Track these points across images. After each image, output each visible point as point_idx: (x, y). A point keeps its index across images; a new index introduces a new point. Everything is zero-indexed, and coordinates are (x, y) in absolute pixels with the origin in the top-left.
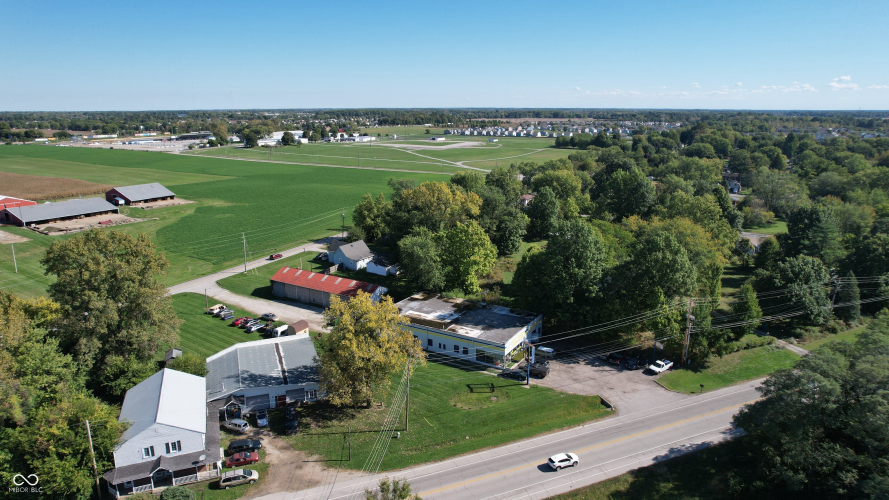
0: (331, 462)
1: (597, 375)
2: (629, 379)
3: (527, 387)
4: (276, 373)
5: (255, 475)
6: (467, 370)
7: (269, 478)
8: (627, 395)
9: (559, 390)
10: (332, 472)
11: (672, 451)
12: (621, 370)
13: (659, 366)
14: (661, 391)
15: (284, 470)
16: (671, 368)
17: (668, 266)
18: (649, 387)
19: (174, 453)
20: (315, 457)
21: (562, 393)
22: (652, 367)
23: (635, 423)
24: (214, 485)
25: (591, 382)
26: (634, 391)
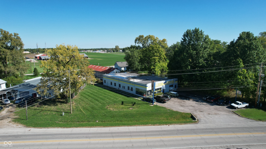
1: (197, 105)
2: (216, 109)
3: (152, 105)
6: (128, 97)
8: (210, 115)
12: (213, 105)
13: (238, 104)
14: (237, 116)
17: (246, 46)
18: (227, 113)
21: (169, 110)
22: (233, 104)
23: (207, 129)
25: (191, 108)
26: (216, 114)
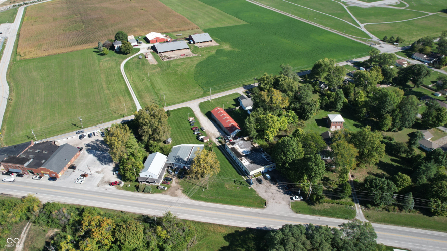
0: (184, 192)
1: (275, 192)
2: (283, 198)
3: (250, 188)
4: (185, 159)
5: (166, 189)
6: (239, 174)
7: (169, 190)
8: (275, 203)
9: (257, 193)
10: (182, 194)
11: (265, 227)
12: (285, 193)
14: (287, 207)
15: (173, 189)
16: (301, 200)
17: (311, 168)
18: (287, 203)
19: (151, 177)
20: (182, 188)
21: (257, 194)
24: (158, 187)
25: (270, 194)
26: (279, 203)
